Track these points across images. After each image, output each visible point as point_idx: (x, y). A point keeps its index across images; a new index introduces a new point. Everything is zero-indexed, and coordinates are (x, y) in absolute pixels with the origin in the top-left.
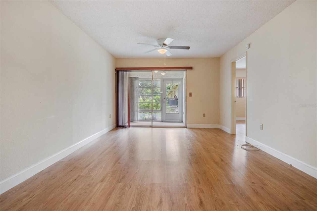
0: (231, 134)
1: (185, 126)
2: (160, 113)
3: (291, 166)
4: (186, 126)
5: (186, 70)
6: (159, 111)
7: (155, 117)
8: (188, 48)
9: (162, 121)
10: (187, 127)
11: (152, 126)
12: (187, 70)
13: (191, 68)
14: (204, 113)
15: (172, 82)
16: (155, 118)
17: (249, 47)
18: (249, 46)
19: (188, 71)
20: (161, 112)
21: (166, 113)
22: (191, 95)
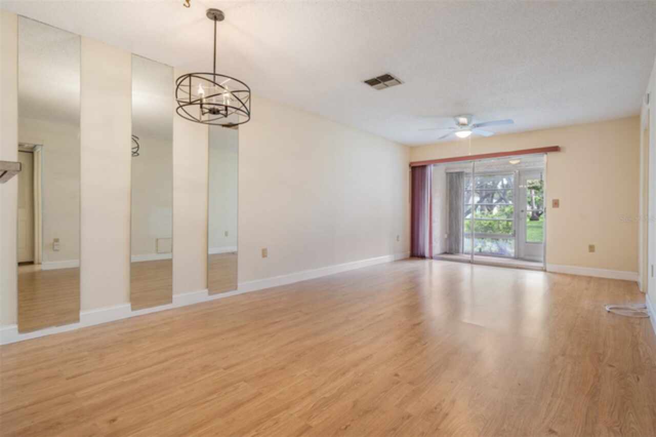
1: (542, 268)
2: (513, 242)
4: (546, 268)
6: (510, 236)
7: (504, 249)
9: (517, 258)
10: (548, 270)
11: (471, 261)
12: (548, 153)
13: (555, 149)
16: (505, 251)
20: (515, 239)
21: (526, 242)
22: (556, 204)
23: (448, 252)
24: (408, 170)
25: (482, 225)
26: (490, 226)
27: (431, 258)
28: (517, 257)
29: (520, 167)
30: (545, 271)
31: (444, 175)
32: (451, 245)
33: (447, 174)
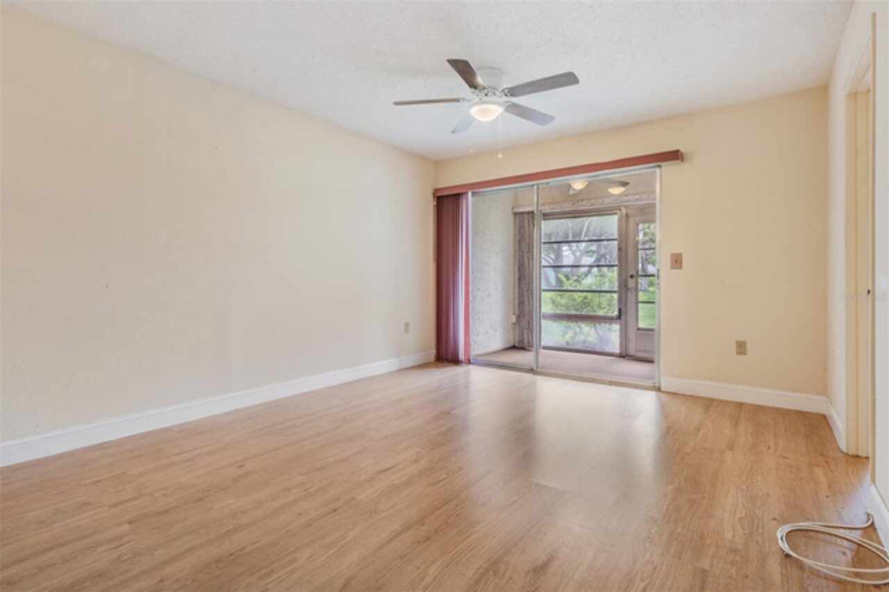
0: (843, 452)
2: (616, 328)
4: (660, 385)
5: (660, 166)
6: (612, 318)
9: (624, 356)
10: (662, 389)
11: (535, 369)
12: (663, 163)
13: (675, 156)
20: (620, 325)
21: (639, 329)
22: (677, 261)
23: (517, 345)
24: (431, 204)
25: (574, 300)
26: (586, 301)
27: (469, 362)
28: (624, 354)
29: (627, 201)
30: (658, 389)
31: (511, 217)
32: (521, 334)
33: (515, 214)
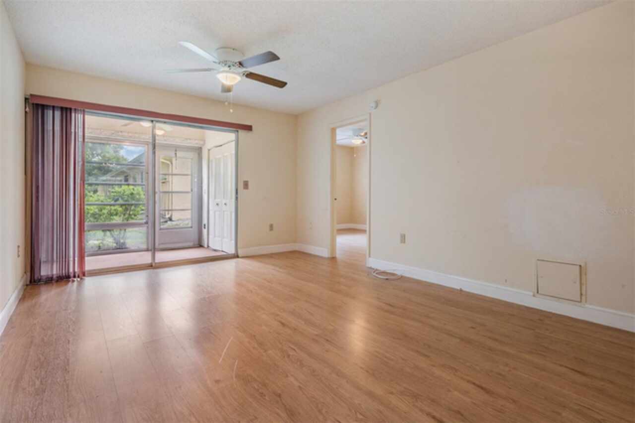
0: (328, 258)
1: (234, 254)
3: (461, 290)
5: (238, 131)
7: (122, 241)
8: (282, 84)
10: (240, 256)
11: (154, 265)
13: (249, 128)
14: (272, 223)
15: (176, 154)
16: (124, 244)
17: (376, 107)
18: (377, 104)
19: (242, 133)
30: (238, 257)
